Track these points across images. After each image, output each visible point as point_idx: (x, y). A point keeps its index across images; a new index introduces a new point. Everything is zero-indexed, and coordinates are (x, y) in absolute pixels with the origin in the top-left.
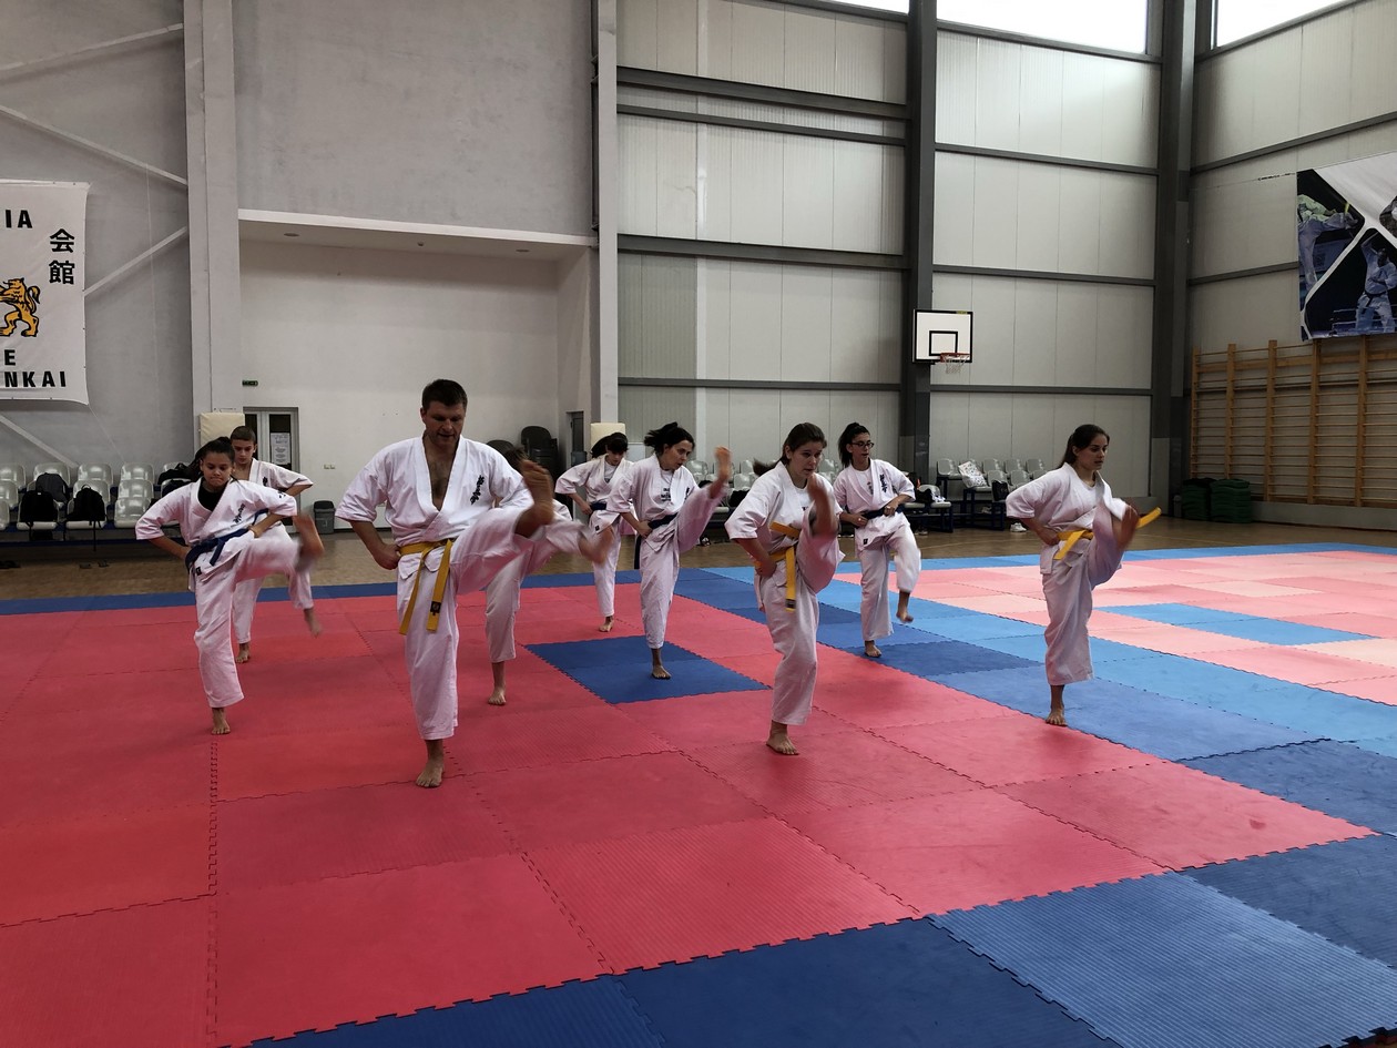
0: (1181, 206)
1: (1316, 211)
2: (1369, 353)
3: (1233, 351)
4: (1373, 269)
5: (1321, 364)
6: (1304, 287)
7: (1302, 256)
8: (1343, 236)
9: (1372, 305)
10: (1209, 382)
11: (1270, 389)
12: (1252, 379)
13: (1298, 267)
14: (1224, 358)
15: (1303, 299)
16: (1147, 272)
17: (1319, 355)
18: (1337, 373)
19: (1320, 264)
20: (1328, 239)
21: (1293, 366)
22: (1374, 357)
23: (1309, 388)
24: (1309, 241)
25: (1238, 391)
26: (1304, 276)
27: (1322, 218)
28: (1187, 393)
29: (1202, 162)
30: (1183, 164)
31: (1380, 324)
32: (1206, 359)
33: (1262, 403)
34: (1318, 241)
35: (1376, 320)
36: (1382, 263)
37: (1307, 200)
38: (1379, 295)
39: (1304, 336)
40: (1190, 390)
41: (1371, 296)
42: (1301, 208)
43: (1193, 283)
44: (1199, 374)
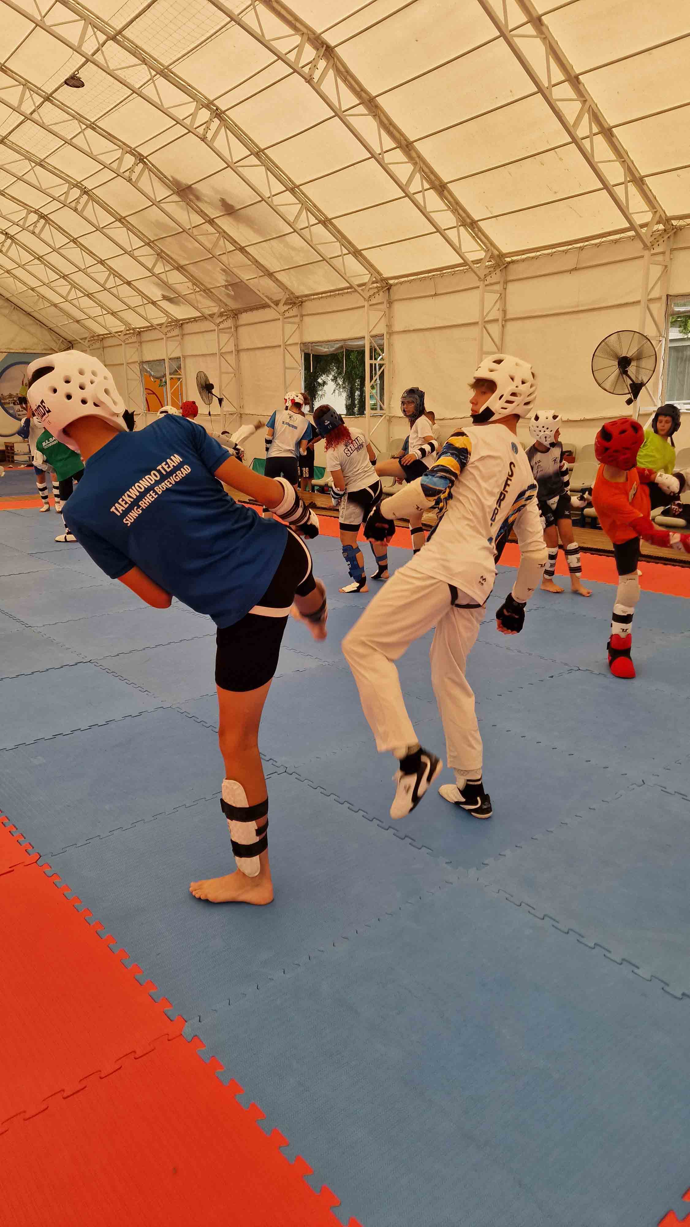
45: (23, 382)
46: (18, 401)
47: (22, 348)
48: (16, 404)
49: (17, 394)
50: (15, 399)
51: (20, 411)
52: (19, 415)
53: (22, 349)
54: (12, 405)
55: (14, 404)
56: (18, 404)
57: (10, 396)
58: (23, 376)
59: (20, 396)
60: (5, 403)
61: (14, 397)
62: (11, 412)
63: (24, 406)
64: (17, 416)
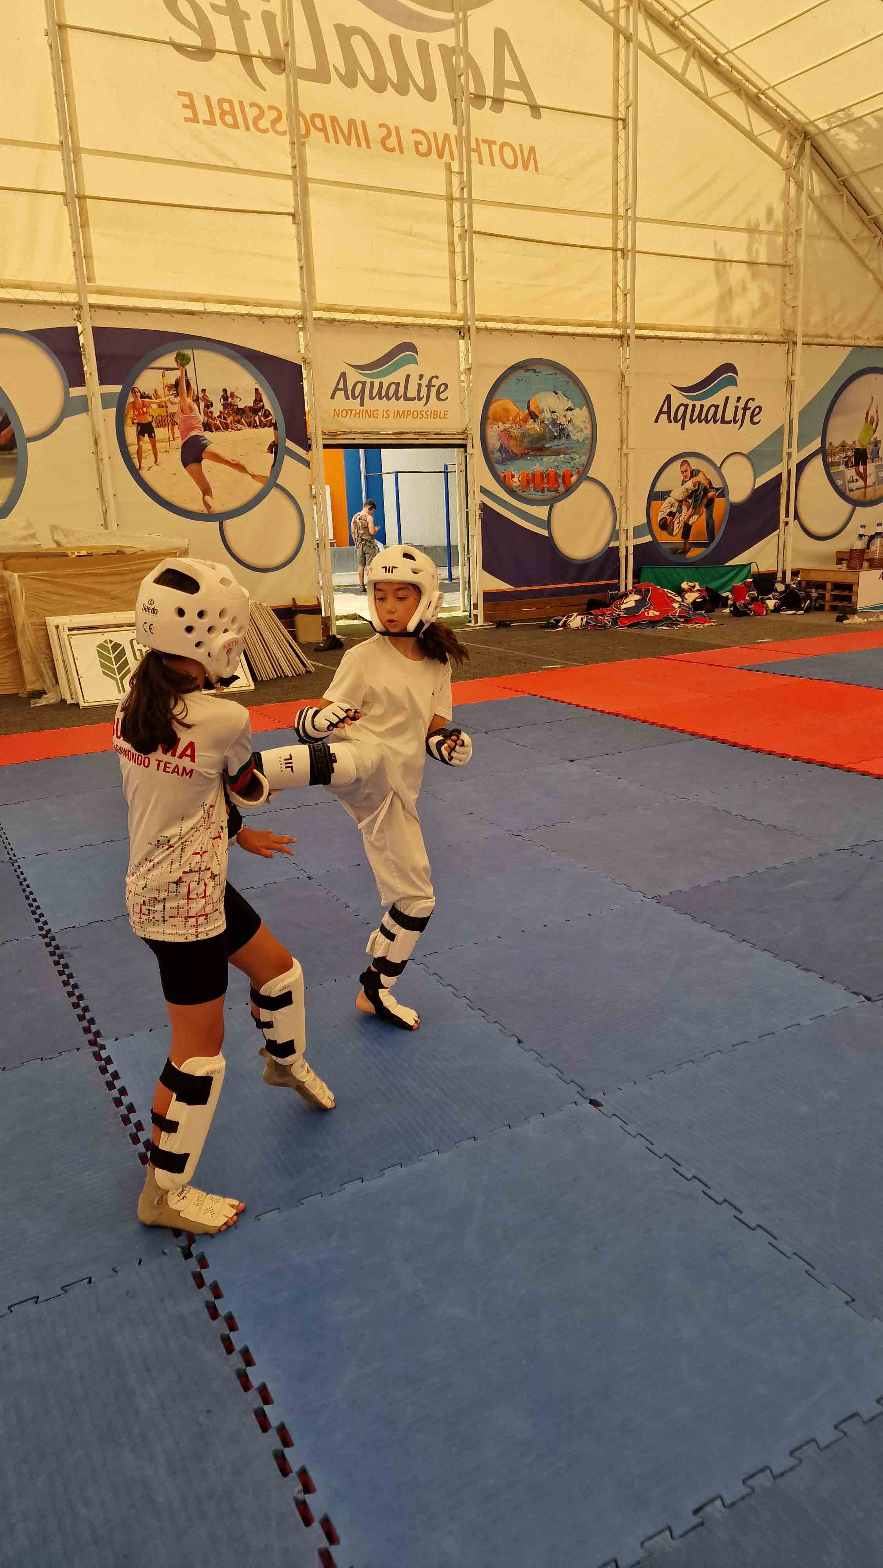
45: (867, 414)
46: (853, 459)
47: (876, 336)
48: (850, 464)
49: (854, 442)
50: (849, 454)
51: (853, 481)
52: (851, 490)
53: (877, 339)
54: (842, 467)
55: (847, 466)
56: (853, 466)
57: (843, 447)
58: (870, 400)
59: (858, 446)
60: (833, 464)
61: (848, 450)
62: (839, 482)
63: (861, 468)
64: (848, 493)
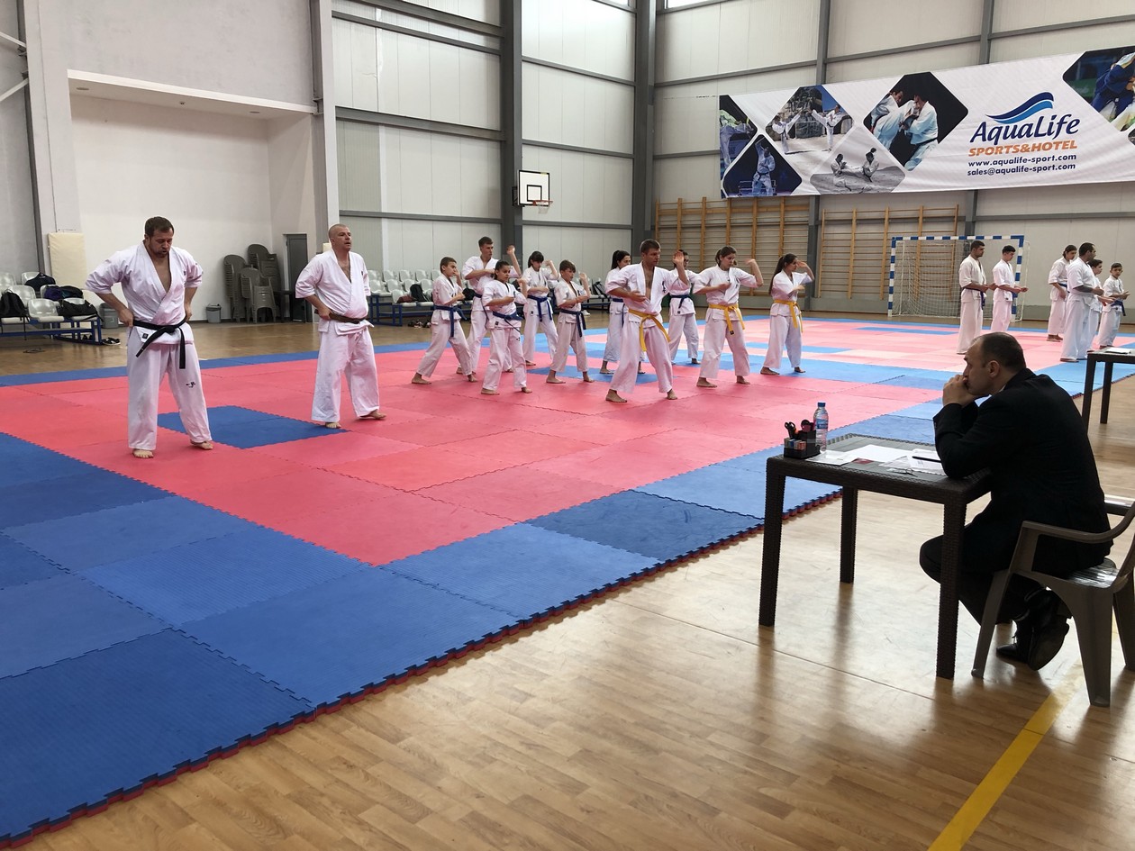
0: (650, 107)
1: (730, 121)
2: (758, 207)
3: (680, 202)
4: (762, 159)
5: (732, 213)
6: (723, 166)
7: (722, 147)
8: (746, 137)
9: (761, 180)
10: (666, 221)
11: (703, 226)
12: (692, 220)
13: (720, 153)
14: (676, 207)
15: (722, 174)
16: (628, 150)
17: (731, 208)
18: (740, 219)
19: (733, 154)
20: (737, 139)
21: (716, 213)
22: (761, 210)
23: (725, 226)
24: (726, 138)
25: (684, 228)
26: (723, 159)
27: (734, 126)
28: (653, 228)
29: (659, 81)
30: (651, 82)
31: (765, 191)
32: (663, 207)
33: (699, 235)
34: (731, 139)
35: (763, 189)
36: (766, 156)
37: (725, 113)
38: (765, 174)
39: (723, 196)
40: (655, 226)
41: (761, 174)
42: (722, 118)
43: (658, 158)
44: (660, 216)
